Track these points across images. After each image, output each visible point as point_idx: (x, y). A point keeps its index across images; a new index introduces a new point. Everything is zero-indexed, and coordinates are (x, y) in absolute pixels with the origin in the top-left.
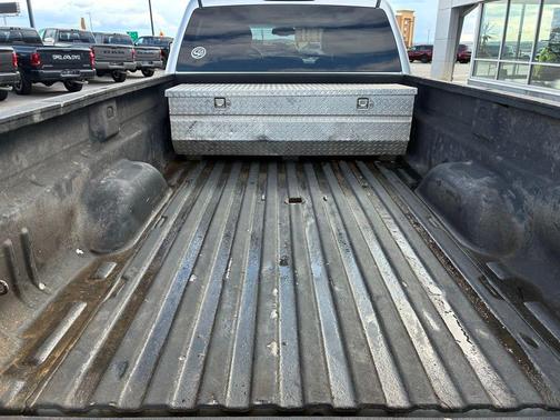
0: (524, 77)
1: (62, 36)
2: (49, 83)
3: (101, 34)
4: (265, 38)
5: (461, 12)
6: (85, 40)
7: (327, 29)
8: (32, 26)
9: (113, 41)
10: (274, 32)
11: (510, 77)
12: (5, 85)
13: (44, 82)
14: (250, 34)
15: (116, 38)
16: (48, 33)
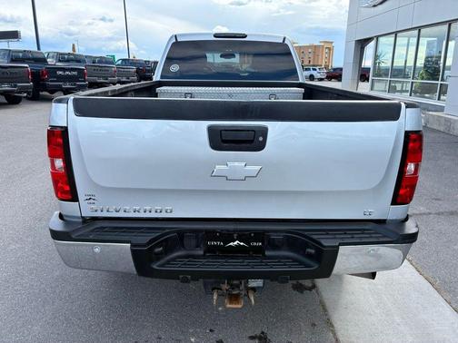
0: (407, 91)
1: (61, 57)
2: (52, 92)
3: (90, 57)
4: (216, 61)
5: (362, 44)
6: (79, 61)
7: (256, 55)
8: (39, 49)
9: (99, 62)
10: (221, 56)
11: (398, 91)
12: (20, 92)
13: (49, 92)
14: (206, 57)
15: (102, 60)
16: (51, 55)
